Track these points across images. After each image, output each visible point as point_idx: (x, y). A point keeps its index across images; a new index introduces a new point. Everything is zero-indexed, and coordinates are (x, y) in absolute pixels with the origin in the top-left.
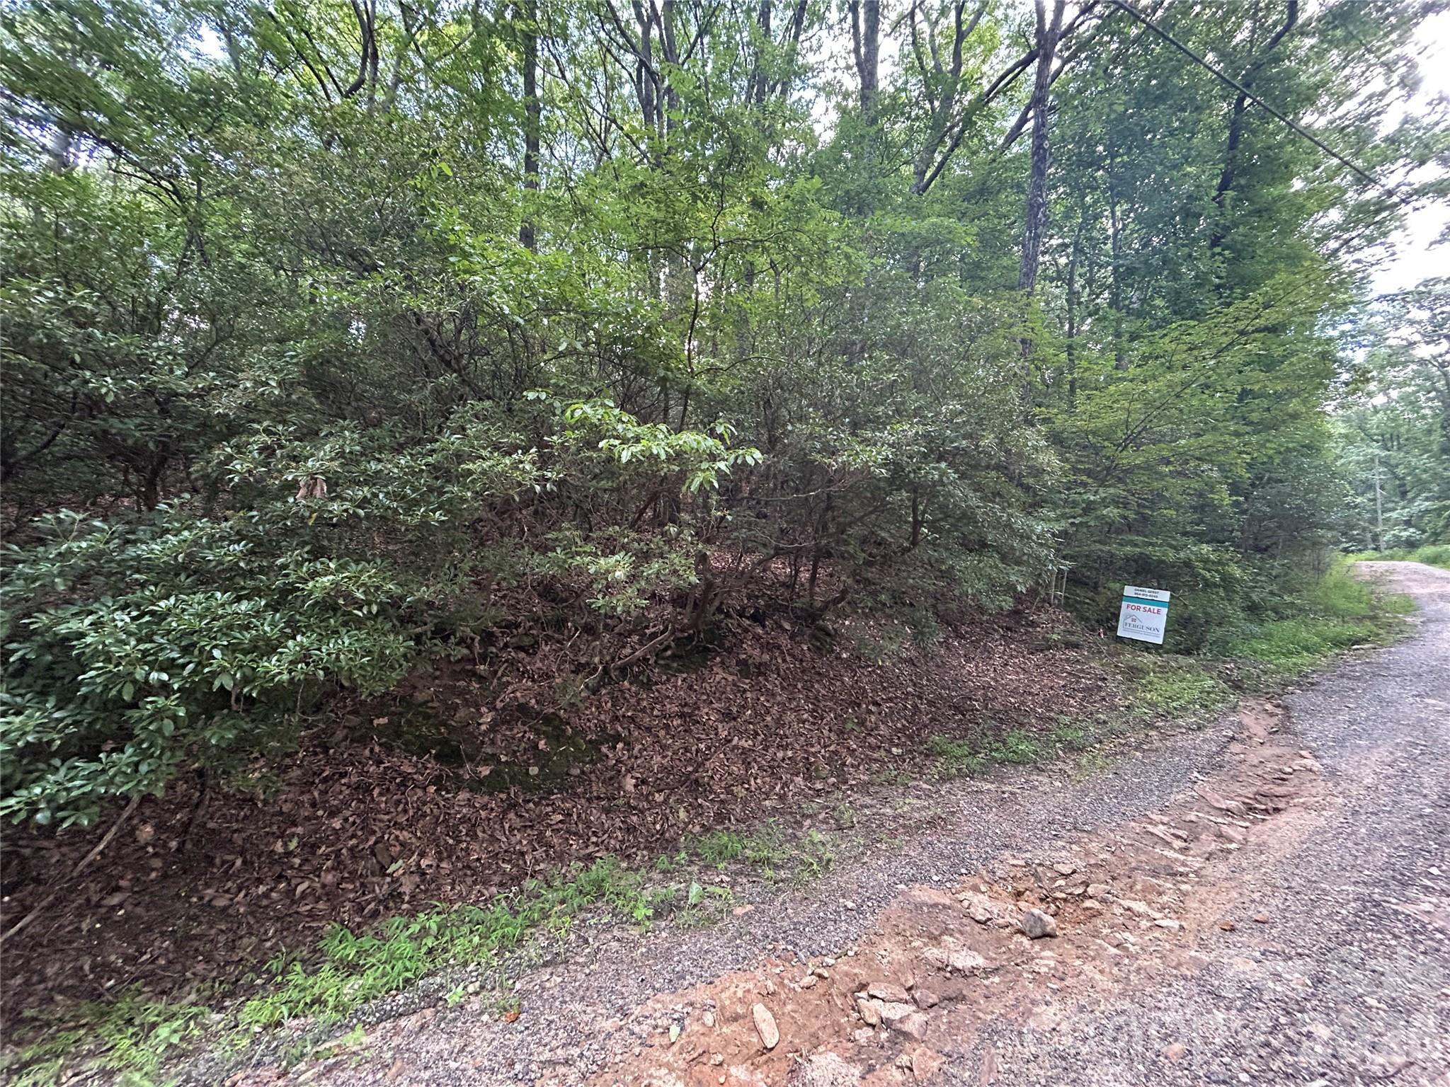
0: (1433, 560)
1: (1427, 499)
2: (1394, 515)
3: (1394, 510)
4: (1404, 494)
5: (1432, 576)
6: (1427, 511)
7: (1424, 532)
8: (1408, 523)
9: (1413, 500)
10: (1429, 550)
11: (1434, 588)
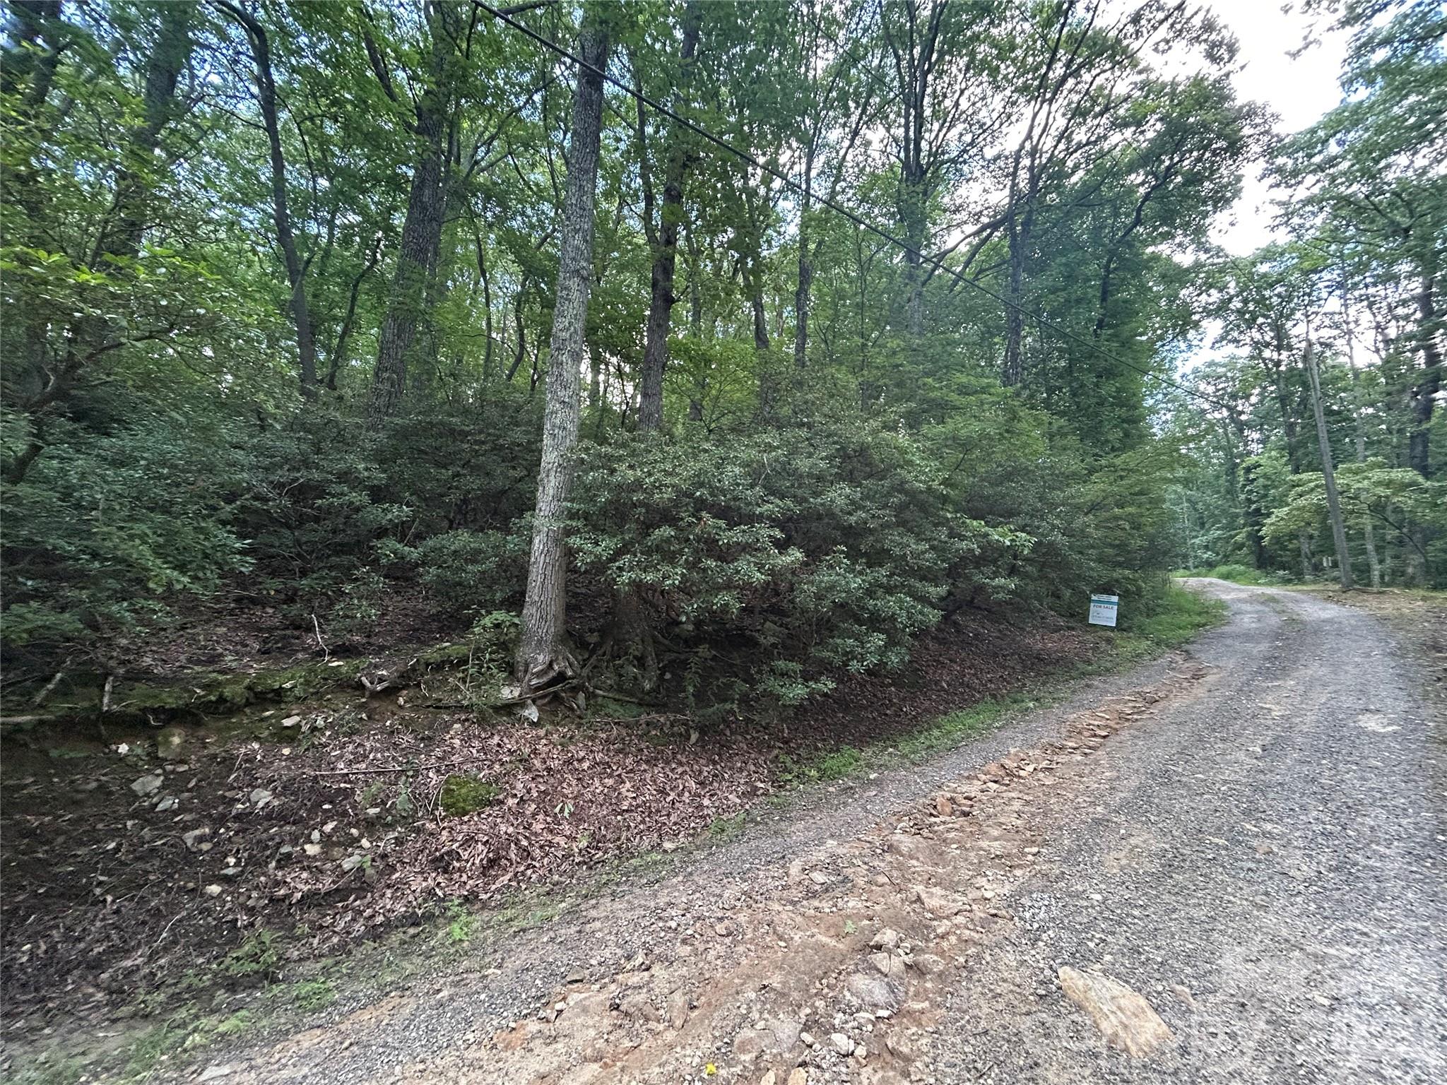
0: (1226, 577)
1: (1218, 529)
2: (1197, 541)
3: (1196, 537)
4: (1202, 525)
5: (1228, 588)
6: (1219, 539)
7: (1218, 554)
8: (1207, 548)
9: (1208, 531)
10: (1223, 569)
11: (1232, 596)
